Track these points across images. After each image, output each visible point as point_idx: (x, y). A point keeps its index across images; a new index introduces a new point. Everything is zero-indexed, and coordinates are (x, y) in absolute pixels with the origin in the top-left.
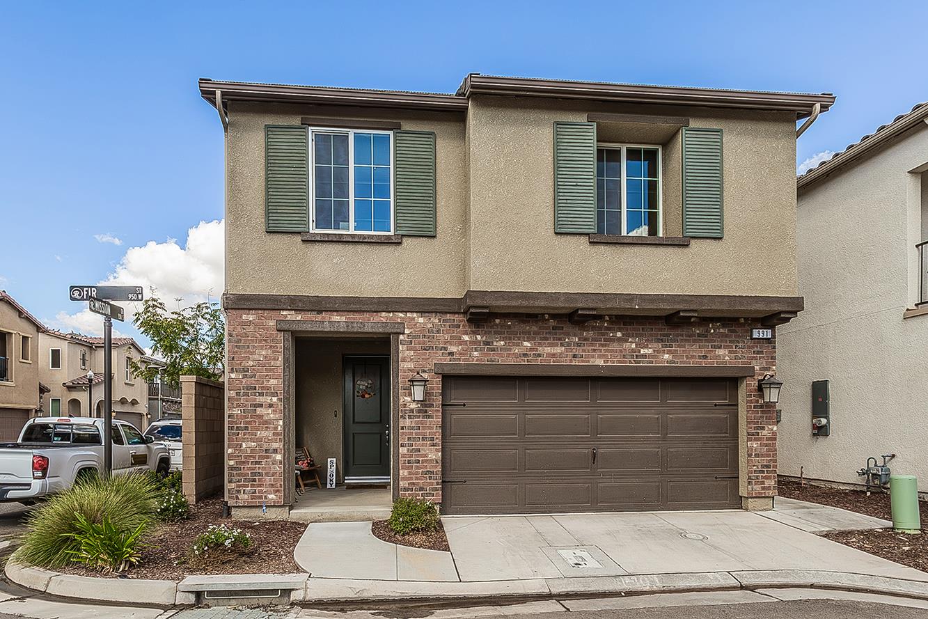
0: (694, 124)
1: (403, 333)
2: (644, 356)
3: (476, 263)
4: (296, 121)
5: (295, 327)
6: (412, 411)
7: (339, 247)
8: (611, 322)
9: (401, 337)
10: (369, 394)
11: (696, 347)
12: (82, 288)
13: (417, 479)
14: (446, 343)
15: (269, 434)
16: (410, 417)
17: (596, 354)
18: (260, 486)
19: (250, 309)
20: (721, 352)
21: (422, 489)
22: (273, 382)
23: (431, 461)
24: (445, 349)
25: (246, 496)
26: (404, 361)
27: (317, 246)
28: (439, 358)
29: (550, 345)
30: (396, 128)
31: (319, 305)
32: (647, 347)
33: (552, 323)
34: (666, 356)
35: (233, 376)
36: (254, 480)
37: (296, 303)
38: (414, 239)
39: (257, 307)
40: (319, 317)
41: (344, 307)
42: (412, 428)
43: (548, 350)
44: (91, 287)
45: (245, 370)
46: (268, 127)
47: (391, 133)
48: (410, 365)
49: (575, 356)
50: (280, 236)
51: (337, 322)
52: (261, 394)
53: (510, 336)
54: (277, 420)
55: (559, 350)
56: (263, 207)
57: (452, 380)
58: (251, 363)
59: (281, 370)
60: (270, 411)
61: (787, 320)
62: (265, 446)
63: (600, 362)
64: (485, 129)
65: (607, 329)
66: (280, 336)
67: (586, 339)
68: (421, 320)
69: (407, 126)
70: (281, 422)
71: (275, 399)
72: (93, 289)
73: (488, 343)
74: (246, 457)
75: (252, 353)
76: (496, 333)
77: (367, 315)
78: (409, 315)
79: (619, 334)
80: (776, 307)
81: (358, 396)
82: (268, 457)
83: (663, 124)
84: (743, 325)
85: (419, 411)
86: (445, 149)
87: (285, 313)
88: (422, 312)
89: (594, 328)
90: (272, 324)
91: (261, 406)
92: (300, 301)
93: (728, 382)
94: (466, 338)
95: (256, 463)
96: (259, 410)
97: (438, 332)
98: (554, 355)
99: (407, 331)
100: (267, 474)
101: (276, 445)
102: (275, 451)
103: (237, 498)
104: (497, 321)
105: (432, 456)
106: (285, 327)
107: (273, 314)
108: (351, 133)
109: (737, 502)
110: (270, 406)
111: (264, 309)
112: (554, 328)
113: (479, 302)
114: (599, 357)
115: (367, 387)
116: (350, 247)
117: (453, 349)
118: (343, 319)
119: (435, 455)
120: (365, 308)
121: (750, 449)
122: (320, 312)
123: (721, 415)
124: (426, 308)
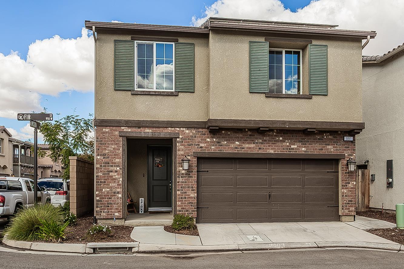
0: (314, 42)
1: (179, 138)
2: (293, 149)
3: (212, 106)
4: (128, 38)
5: (128, 135)
6: (183, 174)
7: (149, 97)
8: (277, 133)
9: (178, 139)
10: (161, 165)
11: (317, 145)
12: (24, 114)
13: (185, 206)
14: (199, 142)
15: (115, 185)
16: (182, 177)
17: (270, 148)
18: (111, 209)
19: (106, 126)
20: (329, 147)
21: (187, 211)
22: (117, 160)
23: (192, 197)
24: (199, 145)
25: (105, 214)
26: (179, 150)
27: (139, 97)
28: (195, 149)
29: (248, 143)
30: (176, 41)
31: (139, 124)
32: (294, 145)
33: (249, 133)
34: (303, 149)
35: (99, 157)
36: (108, 206)
37: (128, 123)
38: (184, 93)
39: (110, 125)
40: (139, 130)
41: (151, 125)
42: (183, 182)
43: (247, 146)
44: (28, 114)
45: (104, 155)
46: (115, 41)
47: (173, 43)
48: (182, 153)
49: (260, 149)
50: (121, 92)
51: (148, 132)
52: (112, 166)
53: (230, 140)
54: (119, 178)
55: (252, 146)
56: (113, 78)
57: (202, 159)
58: (107, 152)
59: (121, 155)
60: (116, 174)
61: (359, 133)
62: (114, 190)
63: (272, 152)
64: (217, 44)
65: (275, 136)
66: (121, 139)
67: (265, 141)
68: (187, 131)
69: (181, 40)
70: (121, 179)
71: (118, 168)
73: (219, 143)
74: (104, 196)
75: (108, 147)
76: (222, 138)
77: (161, 129)
78: (181, 129)
79: (281, 138)
80: (352, 127)
81: (155, 166)
82: (115, 196)
83: (300, 42)
84: (339, 134)
85: (186, 174)
86: (199, 51)
87: (123, 128)
88: (188, 128)
89: (269, 135)
90: (117, 133)
91: (112, 171)
92: (130, 122)
93: (333, 161)
94: (208, 140)
95: (110, 198)
96: (111, 174)
97: (195, 137)
98: (250, 148)
99: (180, 137)
100: (114, 204)
101: (119, 190)
102: (118, 193)
103: (100, 215)
104: (223, 132)
105: (192, 195)
106: (123, 134)
107: (117, 128)
108: (155, 43)
109: (338, 218)
110: (116, 171)
111: (113, 126)
112: (250, 135)
113: (214, 124)
114: (272, 149)
115: (160, 161)
116: (154, 97)
117: (202, 145)
118: (151, 131)
119: (194, 195)
120: (161, 126)
121: (343, 193)
122: (139, 127)
123: (331, 176)
124: (190, 126)
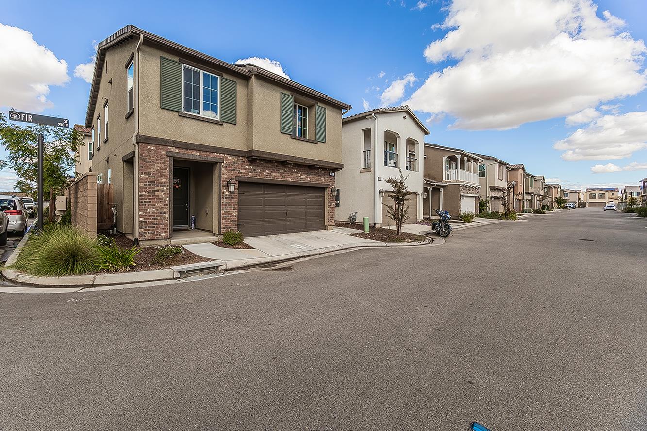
0: (319, 104)
1: (223, 163)
2: (302, 179)
3: (255, 139)
4: (176, 59)
5: (176, 155)
6: (226, 195)
7: (196, 121)
8: (293, 166)
9: (222, 164)
11: (316, 177)
12: (20, 113)
13: (228, 223)
14: (240, 168)
15: (162, 205)
16: (225, 198)
17: (289, 177)
18: (157, 230)
19: (152, 144)
20: (322, 179)
21: (230, 228)
22: (164, 180)
23: (234, 216)
24: (239, 171)
25: (149, 235)
26: (223, 174)
27: (186, 119)
28: (237, 174)
29: (275, 172)
30: (221, 75)
31: (187, 146)
32: (303, 176)
33: (276, 164)
34: (308, 179)
35: (143, 176)
36: (154, 227)
37: (176, 144)
38: (228, 124)
39: (160, 143)
40: (186, 152)
41: (198, 149)
42: (226, 203)
43: (274, 174)
44: (28, 114)
45: (149, 173)
46: (162, 58)
47: (219, 77)
48: (226, 176)
49: (283, 177)
50: (168, 111)
51: (195, 155)
52: (158, 186)
53: (263, 168)
54: (166, 198)
55: (278, 174)
56: (159, 95)
57: (243, 184)
58: (152, 170)
59: (168, 174)
60: (162, 194)
61: (339, 171)
62: (160, 210)
63: (290, 180)
64: (258, 88)
65: (292, 168)
66: (168, 158)
67: (286, 171)
68: (230, 158)
69: (225, 76)
70: (168, 199)
71: (165, 188)
72: (29, 115)
73: (255, 170)
74: (149, 216)
75: (154, 165)
76: (257, 166)
77: (208, 153)
78: (225, 155)
79: (296, 170)
80: (338, 167)
82: (161, 216)
83: (311, 102)
84: (327, 171)
85: (229, 196)
86: (241, 91)
87: (170, 148)
88: (231, 155)
89: (288, 167)
90: (163, 152)
91: (158, 191)
92: (178, 143)
93: (322, 189)
94: (247, 167)
95: (155, 219)
96: (157, 193)
97: (237, 164)
98: (276, 176)
99: (225, 162)
100: (161, 224)
101: (165, 210)
102: (165, 213)
103: (145, 236)
104: (258, 161)
105: (234, 214)
106: (171, 155)
107: (164, 148)
108: (202, 72)
109: (324, 228)
110: (163, 191)
111: (160, 145)
112: (276, 166)
113: (256, 154)
114: (290, 178)
116: (201, 122)
117: (242, 171)
118: (198, 154)
119: (235, 214)
120: (207, 150)
121: (329, 211)
122: (187, 149)
123: (321, 199)
124: (233, 153)
